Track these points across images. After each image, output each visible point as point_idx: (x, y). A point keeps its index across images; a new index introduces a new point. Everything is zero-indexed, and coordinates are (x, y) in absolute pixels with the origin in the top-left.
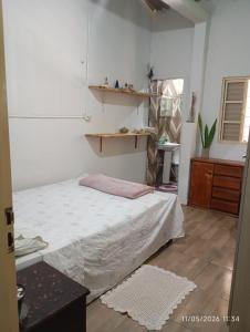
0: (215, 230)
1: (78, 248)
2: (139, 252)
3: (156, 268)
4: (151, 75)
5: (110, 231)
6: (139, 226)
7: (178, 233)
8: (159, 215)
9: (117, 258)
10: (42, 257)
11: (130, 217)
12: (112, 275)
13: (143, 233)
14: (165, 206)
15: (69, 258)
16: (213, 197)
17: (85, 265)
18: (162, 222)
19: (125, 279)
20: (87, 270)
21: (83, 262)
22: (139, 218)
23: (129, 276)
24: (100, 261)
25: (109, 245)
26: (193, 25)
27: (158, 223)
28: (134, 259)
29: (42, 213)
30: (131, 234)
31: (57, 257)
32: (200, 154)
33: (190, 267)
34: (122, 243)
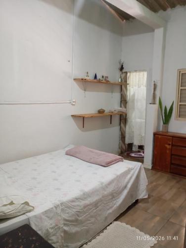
0: (174, 191)
1: (59, 211)
2: (110, 211)
3: (124, 224)
4: (122, 68)
5: (86, 196)
6: (110, 190)
7: (142, 194)
8: (126, 180)
9: (92, 217)
10: (28, 219)
11: (102, 183)
12: (88, 231)
13: (114, 195)
14: (132, 173)
15: (51, 219)
16: (172, 164)
17: (65, 224)
18: (129, 186)
19: (98, 234)
20: (66, 228)
21: (62, 222)
22: (110, 183)
23: (102, 231)
24: (77, 220)
25: (85, 207)
26: (153, 30)
27: (125, 187)
28: (106, 218)
29: (34, 178)
30: (103, 197)
31: (41, 219)
32: (161, 129)
33: (153, 224)
34: (96, 205)
